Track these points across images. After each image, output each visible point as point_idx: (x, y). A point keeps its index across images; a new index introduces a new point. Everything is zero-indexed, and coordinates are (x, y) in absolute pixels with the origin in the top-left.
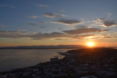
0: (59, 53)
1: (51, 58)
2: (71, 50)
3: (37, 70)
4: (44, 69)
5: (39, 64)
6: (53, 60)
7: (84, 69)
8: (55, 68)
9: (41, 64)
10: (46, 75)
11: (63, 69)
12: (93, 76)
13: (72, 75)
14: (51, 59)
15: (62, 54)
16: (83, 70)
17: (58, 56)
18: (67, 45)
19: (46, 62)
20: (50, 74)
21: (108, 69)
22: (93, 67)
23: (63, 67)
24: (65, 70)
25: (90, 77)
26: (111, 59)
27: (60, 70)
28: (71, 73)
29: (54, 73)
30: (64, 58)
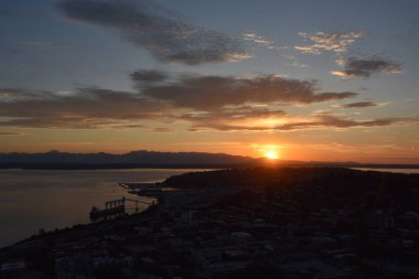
0: (131, 186)
1: (94, 209)
2: (185, 175)
3: (22, 265)
4: (58, 260)
5: (34, 237)
6: (101, 219)
7: (233, 253)
8: (105, 252)
9: (43, 234)
11: (140, 255)
15: (145, 191)
16: (226, 258)
17: (124, 199)
18: (169, 153)
19: (71, 227)
21: (329, 252)
22: (268, 247)
24: (151, 261)
26: (341, 212)
27: (129, 259)
28: (176, 274)
30: (152, 209)
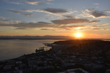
0: (45, 44)
1: (37, 49)
2: (59, 41)
3: (20, 62)
4: (29, 62)
5: (23, 56)
7: (72, 61)
8: (40, 60)
9: (25, 55)
10: (30, 68)
11: (48, 61)
12: (80, 69)
13: (58, 67)
14: (37, 51)
15: (49, 45)
16: (70, 62)
17: (44, 47)
18: (54, 36)
19: (31, 54)
20: (34, 66)
21: (96, 61)
22: (81, 60)
23: (49, 59)
24: (51, 62)
25: (77, 69)
26: (99, 51)
27: (46, 62)
28: (57, 66)
29: (39, 65)
30: (51, 50)
